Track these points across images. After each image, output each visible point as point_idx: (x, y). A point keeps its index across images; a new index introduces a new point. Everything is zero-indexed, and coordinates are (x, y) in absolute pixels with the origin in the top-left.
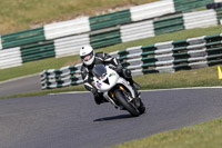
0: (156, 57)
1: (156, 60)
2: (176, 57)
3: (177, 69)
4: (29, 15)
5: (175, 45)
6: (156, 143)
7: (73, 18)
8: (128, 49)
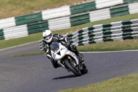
0: (112, 31)
1: (111, 33)
2: (124, 31)
3: (124, 39)
4: (33, 5)
5: (123, 23)
6: (111, 84)
7: (60, 6)
8: (94, 26)
